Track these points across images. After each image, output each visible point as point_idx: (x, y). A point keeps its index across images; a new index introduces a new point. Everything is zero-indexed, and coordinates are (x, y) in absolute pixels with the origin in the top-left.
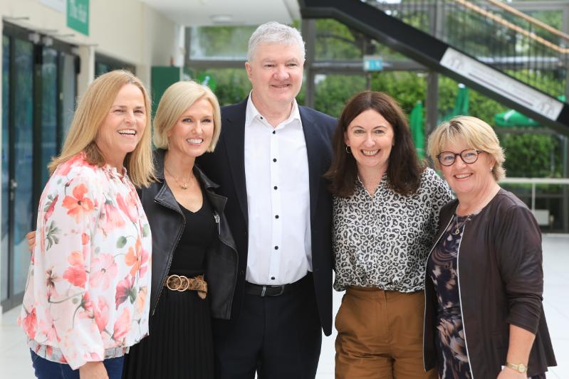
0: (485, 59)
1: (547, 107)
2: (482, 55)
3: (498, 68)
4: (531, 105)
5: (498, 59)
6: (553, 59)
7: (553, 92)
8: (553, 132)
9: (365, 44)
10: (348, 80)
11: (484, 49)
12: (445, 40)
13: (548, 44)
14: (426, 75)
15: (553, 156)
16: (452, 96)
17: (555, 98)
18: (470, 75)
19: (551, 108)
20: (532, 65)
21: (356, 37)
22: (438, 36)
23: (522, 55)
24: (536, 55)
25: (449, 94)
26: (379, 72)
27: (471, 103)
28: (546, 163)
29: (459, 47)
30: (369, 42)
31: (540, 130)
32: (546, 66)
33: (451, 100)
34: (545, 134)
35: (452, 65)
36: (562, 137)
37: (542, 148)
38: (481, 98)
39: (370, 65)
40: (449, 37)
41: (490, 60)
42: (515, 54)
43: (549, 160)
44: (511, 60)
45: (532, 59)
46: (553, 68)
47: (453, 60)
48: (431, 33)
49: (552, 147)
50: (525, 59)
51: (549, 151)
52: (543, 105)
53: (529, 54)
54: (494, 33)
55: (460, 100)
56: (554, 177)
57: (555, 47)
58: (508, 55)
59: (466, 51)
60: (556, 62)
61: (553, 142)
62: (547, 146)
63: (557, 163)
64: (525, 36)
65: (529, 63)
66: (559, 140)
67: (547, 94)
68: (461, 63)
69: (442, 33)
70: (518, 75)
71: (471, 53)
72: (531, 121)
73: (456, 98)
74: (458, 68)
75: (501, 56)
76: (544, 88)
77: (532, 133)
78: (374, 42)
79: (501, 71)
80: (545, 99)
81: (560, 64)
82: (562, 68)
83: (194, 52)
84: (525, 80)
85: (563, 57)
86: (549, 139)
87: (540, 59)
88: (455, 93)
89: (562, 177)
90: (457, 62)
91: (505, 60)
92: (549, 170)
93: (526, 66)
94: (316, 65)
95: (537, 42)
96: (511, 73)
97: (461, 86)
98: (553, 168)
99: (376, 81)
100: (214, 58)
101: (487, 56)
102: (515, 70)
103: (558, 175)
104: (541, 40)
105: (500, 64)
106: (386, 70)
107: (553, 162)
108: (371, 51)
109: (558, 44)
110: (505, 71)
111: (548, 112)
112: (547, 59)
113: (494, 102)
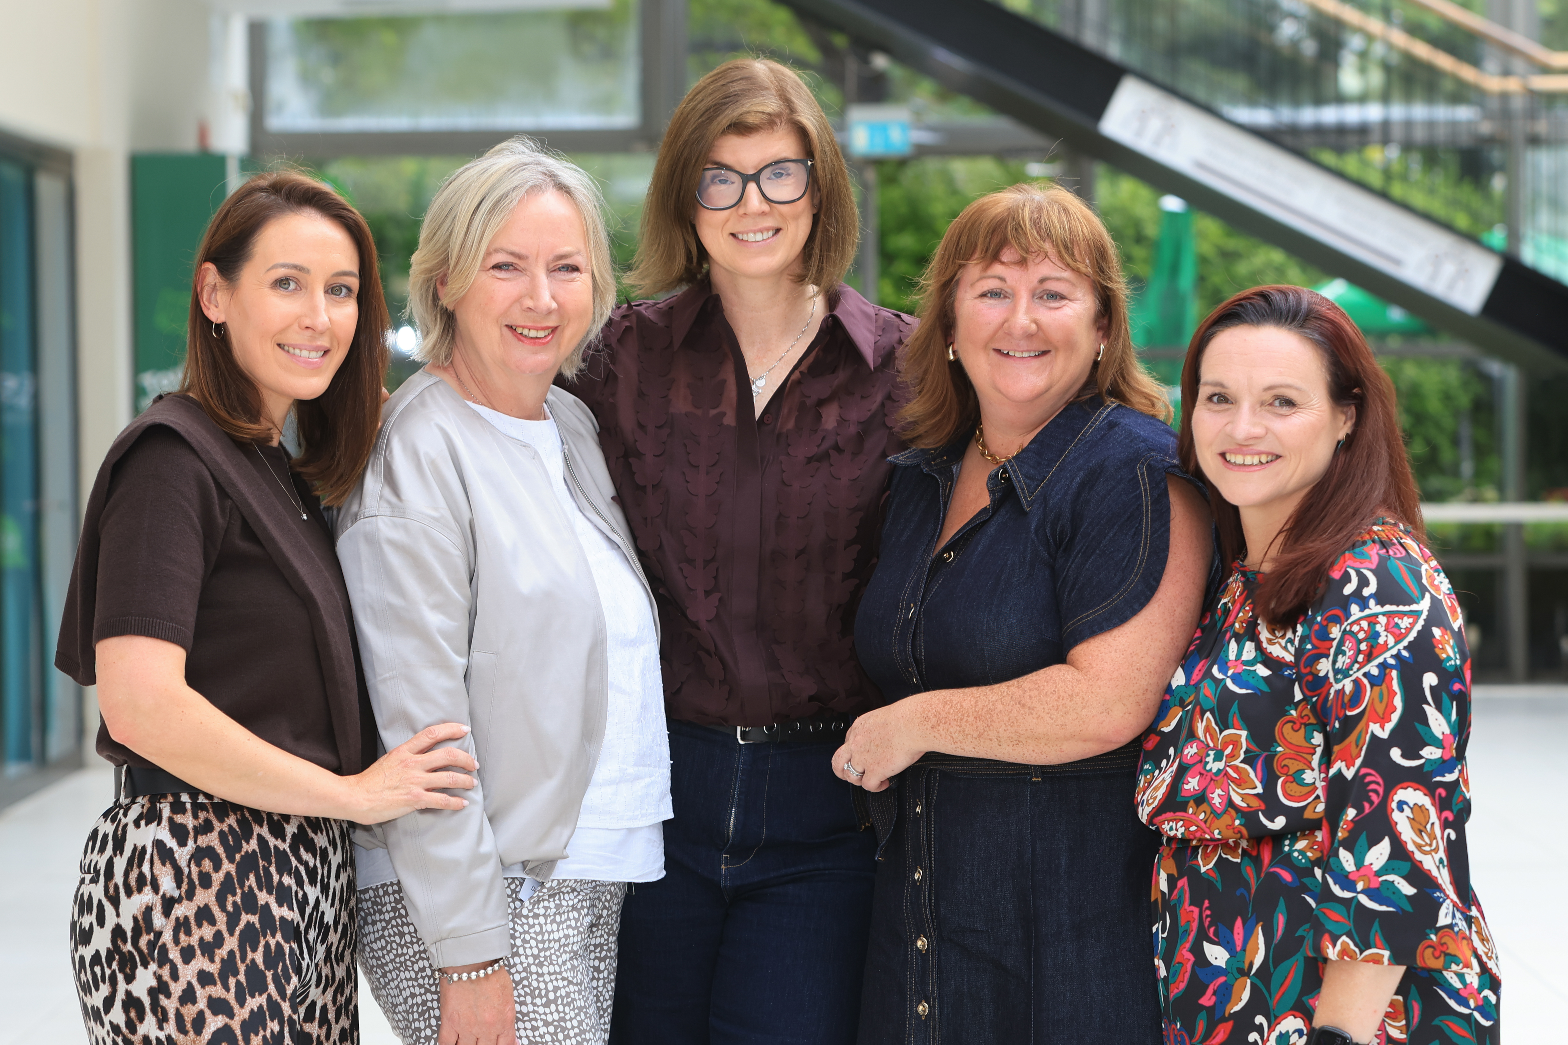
0: (1244, 114)
1: (1449, 269)
2: (1235, 99)
4: (1397, 262)
5: (1286, 114)
6: (1464, 113)
7: (1462, 221)
8: (1463, 349)
9: (852, 67)
11: (1239, 82)
12: (1114, 50)
13: (1444, 61)
14: (1055, 169)
15: (1466, 431)
16: (1140, 239)
17: (1472, 238)
18: (1201, 166)
19: (1463, 273)
20: (1397, 133)
21: (826, 49)
22: (1090, 39)
23: (1362, 99)
24: (1408, 97)
25: (1130, 232)
26: (902, 163)
27: (1203, 261)
28: (1447, 455)
30: (865, 61)
31: (1426, 345)
32: (1441, 134)
33: (1139, 252)
34: (1441, 360)
35: (1139, 133)
36: (1495, 367)
37: (1434, 405)
38: (1235, 243)
39: (871, 138)
40: (1127, 38)
41: (1262, 117)
42: (1340, 99)
43: (1455, 441)
44: (1329, 115)
45: (1397, 112)
46: (1465, 140)
47: (1143, 116)
48: (1067, 29)
49: (1464, 400)
50: (1373, 113)
51: (1456, 414)
52: (1437, 261)
53: (1385, 98)
54: (1272, 28)
55: (1167, 254)
56: (1476, 500)
57: (1467, 73)
58: (1319, 101)
59: (1183, 85)
60: (1469, 123)
61: (1465, 384)
62: (1447, 397)
63: (1481, 452)
64: (1370, 37)
65: (1386, 125)
66: (1485, 379)
67: (1447, 227)
68: (1169, 128)
69: (1104, 30)
70: (1351, 164)
71: (1200, 93)
72: (1396, 315)
73: (1154, 245)
74: (1157, 142)
75: (1296, 102)
76: (1437, 207)
77: (1401, 357)
78: (880, 61)
79: (1300, 153)
80: (1440, 241)
81: (1486, 128)
82: (1491, 141)
83: (280, 107)
84: (1375, 179)
85: (1494, 105)
86: (1452, 375)
87: (1420, 112)
88: (1151, 230)
89: (1503, 498)
90: (1155, 124)
91: (1308, 115)
92: (1455, 472)
93: (1376, 135)
95: (1410, 59)
96: (1328, 158)
97: (1172, 203)
98: (1467, 468)
99: (895, 193)
100: (349, 123)
101: (1252, 102)
102: (1340, 150)
103: (1490, 492)
104: (1422, 50)
105: (1294, 130)
106: (922, 151)
107: (1466, 450)
109: (1475, 61)
110: (1312, 152)
111: (1451, 286)
112: (1442, 113)
113: (1277, 256)
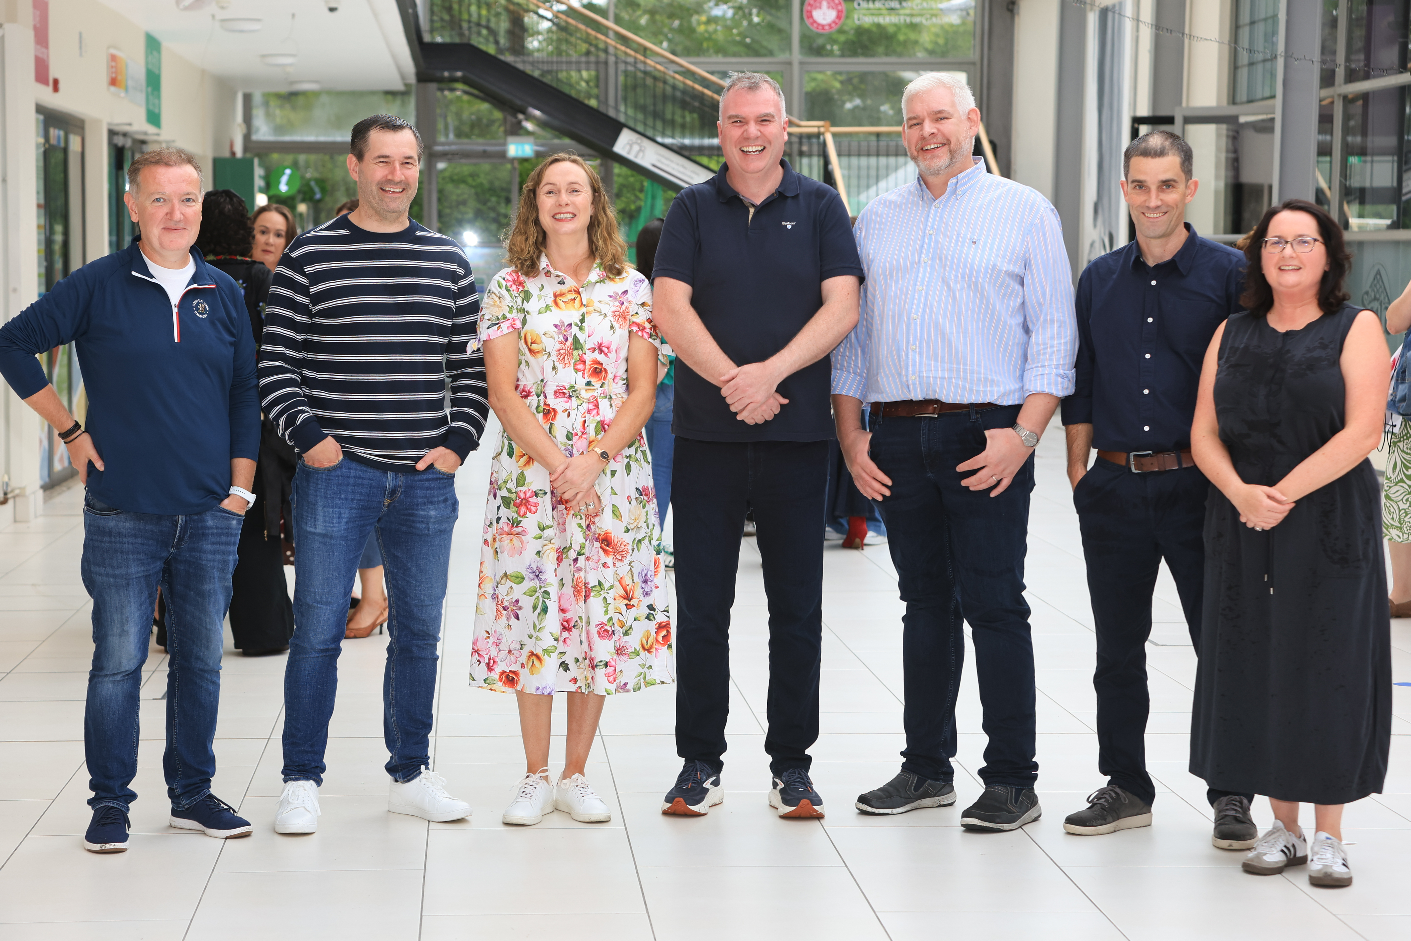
0: (666, 140)
3: (686, 153)
5: (687, 141)
9: (510, 120)
10: (485, 166)
12: (622, 119)
14: (598, 162)
18: (654, 166)
22: (612, 113)
26: (529, 160)
29: (640, 128)
35: (629, 153)
39: (517, 150)
44: (707, 142)
47: (631, 145)
48: (603, 109)
68: (640, 150)
69: (616, 109)
71: (650, 133)
74: (636, 157)
79: (689, 158)
83: (257, 130)
90: (634, 147)
91: (695, 142)
94: (438, 148)
96: (704, 160)
100: (287, 138)
102: (710, 156)
105: (687, 147)
106: (538, 155)
108: (516, 130)
